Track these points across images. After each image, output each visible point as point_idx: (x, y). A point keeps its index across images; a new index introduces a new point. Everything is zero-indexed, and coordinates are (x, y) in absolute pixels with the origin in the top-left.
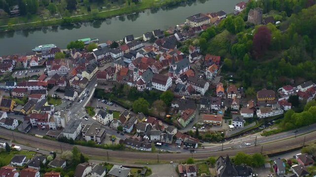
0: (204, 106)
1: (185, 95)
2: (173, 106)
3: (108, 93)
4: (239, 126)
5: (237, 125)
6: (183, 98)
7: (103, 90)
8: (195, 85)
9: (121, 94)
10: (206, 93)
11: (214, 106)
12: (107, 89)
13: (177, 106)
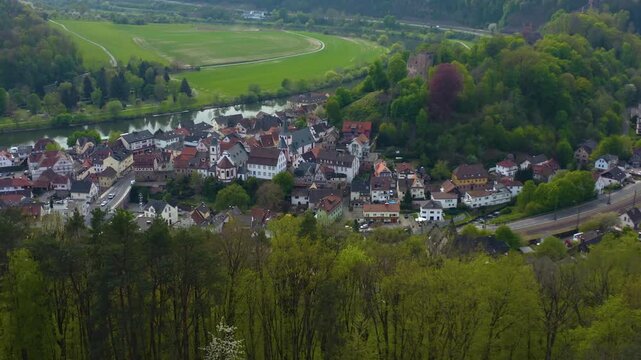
0: (358, 194)
1: (316, 182)
2: (295, 201)
3: (159, 193)
4: (435, 219)
5: (432, 218)
6: (314, 186)
7: (149, 187)
8: (334, 164)
9: (187, 192)
10: (356, 178)
11: (376, 194)
12: (155, 185)
13: (302, 200)
